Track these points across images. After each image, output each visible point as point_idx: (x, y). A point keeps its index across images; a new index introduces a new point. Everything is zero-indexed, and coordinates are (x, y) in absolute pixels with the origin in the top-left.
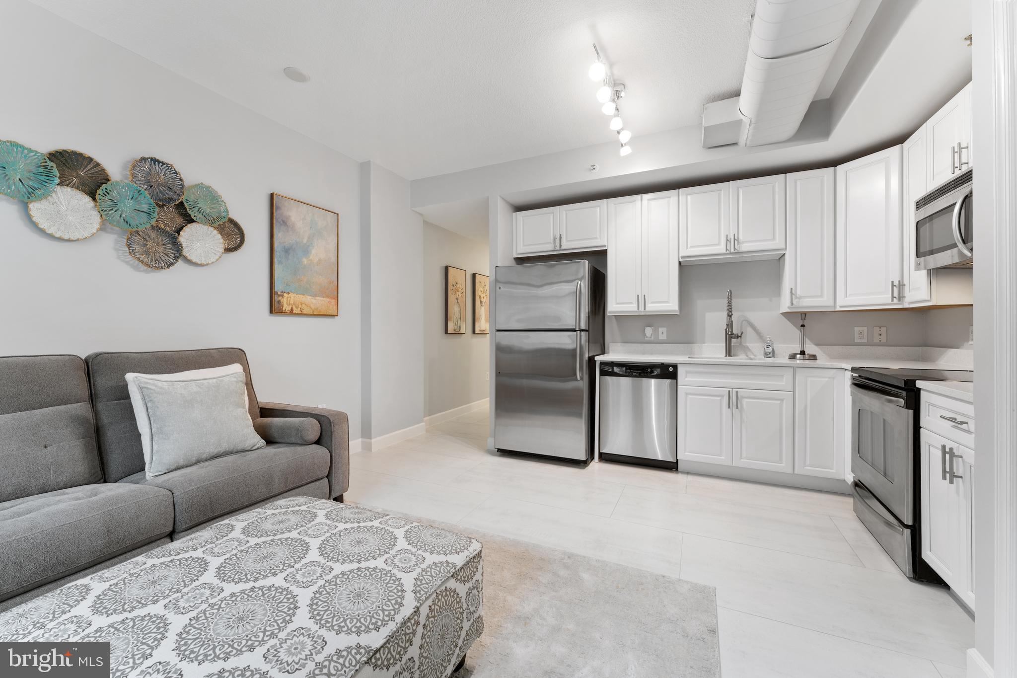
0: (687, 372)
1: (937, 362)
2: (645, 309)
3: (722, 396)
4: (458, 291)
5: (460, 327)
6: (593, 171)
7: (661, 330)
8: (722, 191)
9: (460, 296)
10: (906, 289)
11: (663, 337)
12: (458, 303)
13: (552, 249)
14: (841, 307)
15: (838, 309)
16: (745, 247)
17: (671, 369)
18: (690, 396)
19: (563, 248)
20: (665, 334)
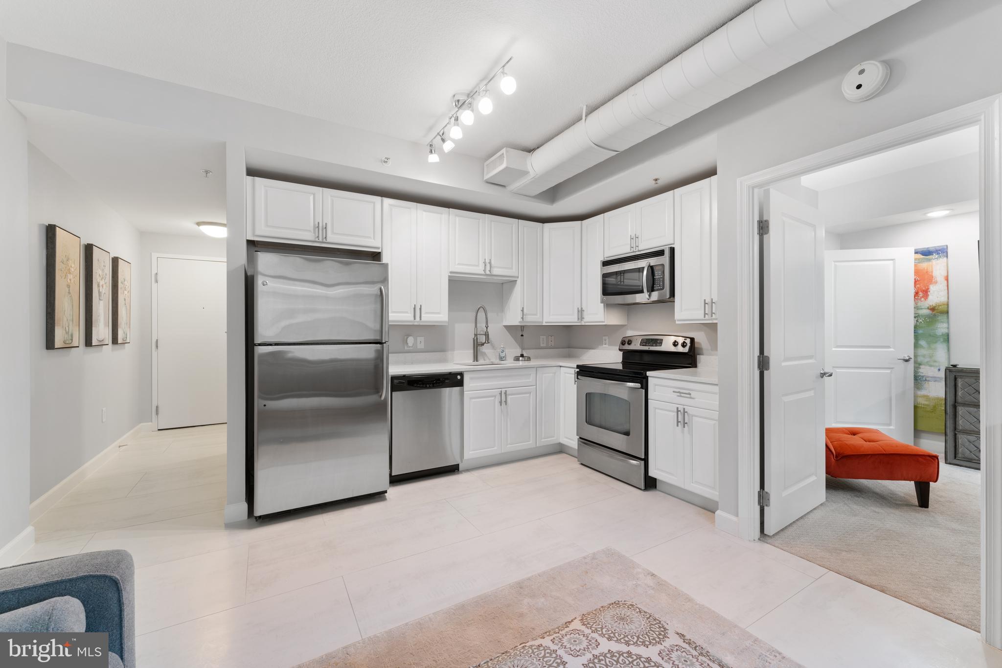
0: (471, 378)
1: (581, 358)
2: (421, 319)
3: (495, 396)
4: (70, 273)
5: (72, 336)
6: (384, 164)
7: (419, 339)
8: (481, 220)
9: (72, 281)
10: (585, 313)
11: (421, 346)
12: (69, 293)
13: (312, 238)
14: (546, 322)
15: (544, 324)
16: (496, 271)
17: (459, 377)
18: (474, 400)
19: (329, 240)
20: (423, 343)
